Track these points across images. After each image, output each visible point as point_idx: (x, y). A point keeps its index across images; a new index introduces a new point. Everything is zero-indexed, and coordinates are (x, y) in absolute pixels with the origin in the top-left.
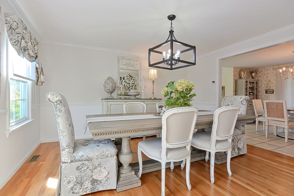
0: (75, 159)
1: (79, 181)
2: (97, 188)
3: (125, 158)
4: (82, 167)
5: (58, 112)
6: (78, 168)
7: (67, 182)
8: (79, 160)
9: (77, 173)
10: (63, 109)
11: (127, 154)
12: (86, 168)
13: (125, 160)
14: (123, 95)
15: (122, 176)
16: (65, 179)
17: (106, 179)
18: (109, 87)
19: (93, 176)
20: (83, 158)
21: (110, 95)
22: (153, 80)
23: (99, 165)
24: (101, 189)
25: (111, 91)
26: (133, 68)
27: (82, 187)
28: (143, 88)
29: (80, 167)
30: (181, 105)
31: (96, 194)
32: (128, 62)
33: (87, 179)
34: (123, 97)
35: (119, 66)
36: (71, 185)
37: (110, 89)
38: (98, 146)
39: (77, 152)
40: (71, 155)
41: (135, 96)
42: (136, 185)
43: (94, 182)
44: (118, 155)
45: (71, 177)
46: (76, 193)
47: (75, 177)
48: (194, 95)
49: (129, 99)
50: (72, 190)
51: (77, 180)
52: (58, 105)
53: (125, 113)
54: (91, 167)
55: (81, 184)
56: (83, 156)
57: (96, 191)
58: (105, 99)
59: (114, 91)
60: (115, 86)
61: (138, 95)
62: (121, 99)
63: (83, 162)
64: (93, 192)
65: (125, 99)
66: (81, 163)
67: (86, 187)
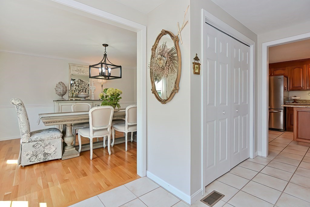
0: (31, 140)
1: (35, 154)
2: (47, 158)
3: (68, 139)
4: (37, 145)
5: (19, 111)
6: (34, 146)
7: (26, 155)
8: (35, 141)
9: (33, 149)
10: (23, 109)
11: (70, 137)
12: (39, 146)
13: (68, 141)
14: (74, 97)
15: (66, 150)
16: (25, 153)
17: (54, 152)
18: (61, 90)
19: (44, 150)
20: (38, 139)
21: (61, 97)
22: (102, 84)
23: (49, 144)
24: (50, 159)
25: (62, 94)
26: (84, 73)
27: (37, 158)
28: (93, 91)
29: (35, 145)
30: (111, 105)
31: (47, 163)
32: (79, 68)
33: (40, 153)
34: (74, 99)
35: (70, 72)
36: (29, 156)
37: (61, 92)
38: (48, 132)
39: (33, 136)
40: (29, 138)
41: (85, 98)
42: (75, 156)
43: (45, 154)
44: (63, 137)
45: (29, 151)
46: (33, 162)
47: (32, 152)
48: (121, 98)
49: (80, 100)
50: (30, 160)
51: (33, 153)
52: (19, 107)
53: (73, 111)
54: (43, 145)
55: (36, 156)
56: (37, 138)
57: (47, 160)
58: (56, 101)
59: (65, 94)
60: (65, 90)
61: (88, 97)
62: (72, 100)
63: (37, 142)
64: (45, 161)
65: (76, 100)
66: (36, 142)
67: (39, 157)
